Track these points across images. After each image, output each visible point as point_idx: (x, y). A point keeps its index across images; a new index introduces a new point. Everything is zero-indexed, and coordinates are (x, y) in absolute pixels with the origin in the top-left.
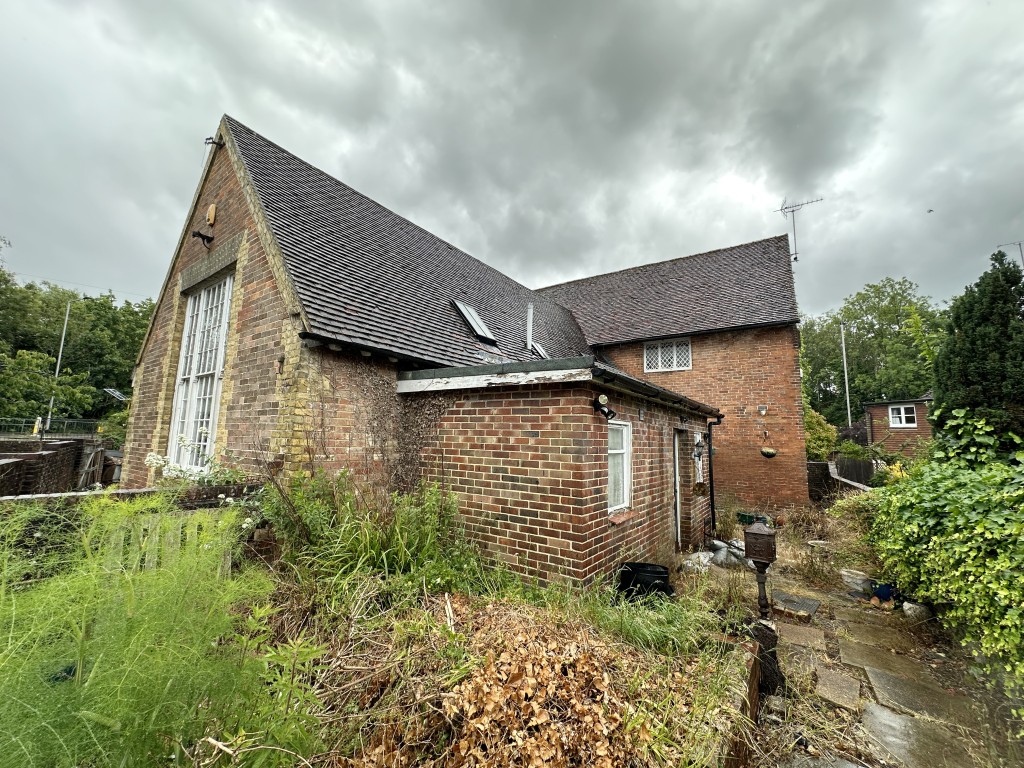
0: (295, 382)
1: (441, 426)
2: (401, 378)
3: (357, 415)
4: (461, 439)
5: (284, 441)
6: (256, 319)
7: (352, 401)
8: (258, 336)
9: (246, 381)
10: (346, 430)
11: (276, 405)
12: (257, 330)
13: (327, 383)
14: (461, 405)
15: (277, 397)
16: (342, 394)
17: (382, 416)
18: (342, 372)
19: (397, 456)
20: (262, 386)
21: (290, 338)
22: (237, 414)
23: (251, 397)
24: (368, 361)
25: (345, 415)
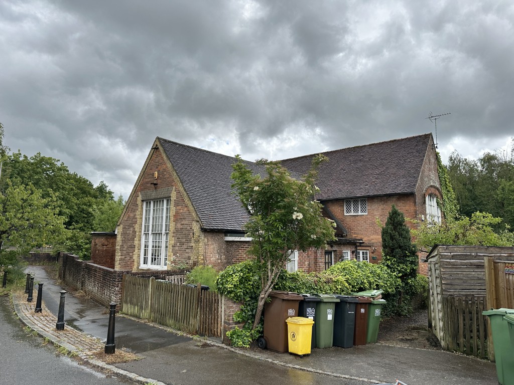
0: (199, 241)
1: (239, 251)
2: (226, 236)
3: (214, 248)
4: (245, 256)
5: (196, 257)
6: (182, 219)
7: (212, 244)
8: (183, 224)
9: (179, 238)
10: (211, 253)
11: (192, 246)
12: (182, 223)
13: (206, 240)
14: (245, 245)
15: (192, 244)
16: (210, 243)
17: (220, 248)
18: (210, 236)
19: (225, 261)
20: (186, 240)
21: (196, 227)
22: (177, 248)
23: (182, 244)
24: (216, 232)
25: (211, 249)
